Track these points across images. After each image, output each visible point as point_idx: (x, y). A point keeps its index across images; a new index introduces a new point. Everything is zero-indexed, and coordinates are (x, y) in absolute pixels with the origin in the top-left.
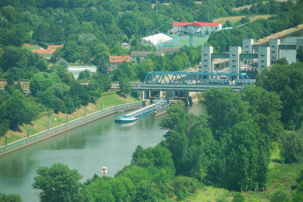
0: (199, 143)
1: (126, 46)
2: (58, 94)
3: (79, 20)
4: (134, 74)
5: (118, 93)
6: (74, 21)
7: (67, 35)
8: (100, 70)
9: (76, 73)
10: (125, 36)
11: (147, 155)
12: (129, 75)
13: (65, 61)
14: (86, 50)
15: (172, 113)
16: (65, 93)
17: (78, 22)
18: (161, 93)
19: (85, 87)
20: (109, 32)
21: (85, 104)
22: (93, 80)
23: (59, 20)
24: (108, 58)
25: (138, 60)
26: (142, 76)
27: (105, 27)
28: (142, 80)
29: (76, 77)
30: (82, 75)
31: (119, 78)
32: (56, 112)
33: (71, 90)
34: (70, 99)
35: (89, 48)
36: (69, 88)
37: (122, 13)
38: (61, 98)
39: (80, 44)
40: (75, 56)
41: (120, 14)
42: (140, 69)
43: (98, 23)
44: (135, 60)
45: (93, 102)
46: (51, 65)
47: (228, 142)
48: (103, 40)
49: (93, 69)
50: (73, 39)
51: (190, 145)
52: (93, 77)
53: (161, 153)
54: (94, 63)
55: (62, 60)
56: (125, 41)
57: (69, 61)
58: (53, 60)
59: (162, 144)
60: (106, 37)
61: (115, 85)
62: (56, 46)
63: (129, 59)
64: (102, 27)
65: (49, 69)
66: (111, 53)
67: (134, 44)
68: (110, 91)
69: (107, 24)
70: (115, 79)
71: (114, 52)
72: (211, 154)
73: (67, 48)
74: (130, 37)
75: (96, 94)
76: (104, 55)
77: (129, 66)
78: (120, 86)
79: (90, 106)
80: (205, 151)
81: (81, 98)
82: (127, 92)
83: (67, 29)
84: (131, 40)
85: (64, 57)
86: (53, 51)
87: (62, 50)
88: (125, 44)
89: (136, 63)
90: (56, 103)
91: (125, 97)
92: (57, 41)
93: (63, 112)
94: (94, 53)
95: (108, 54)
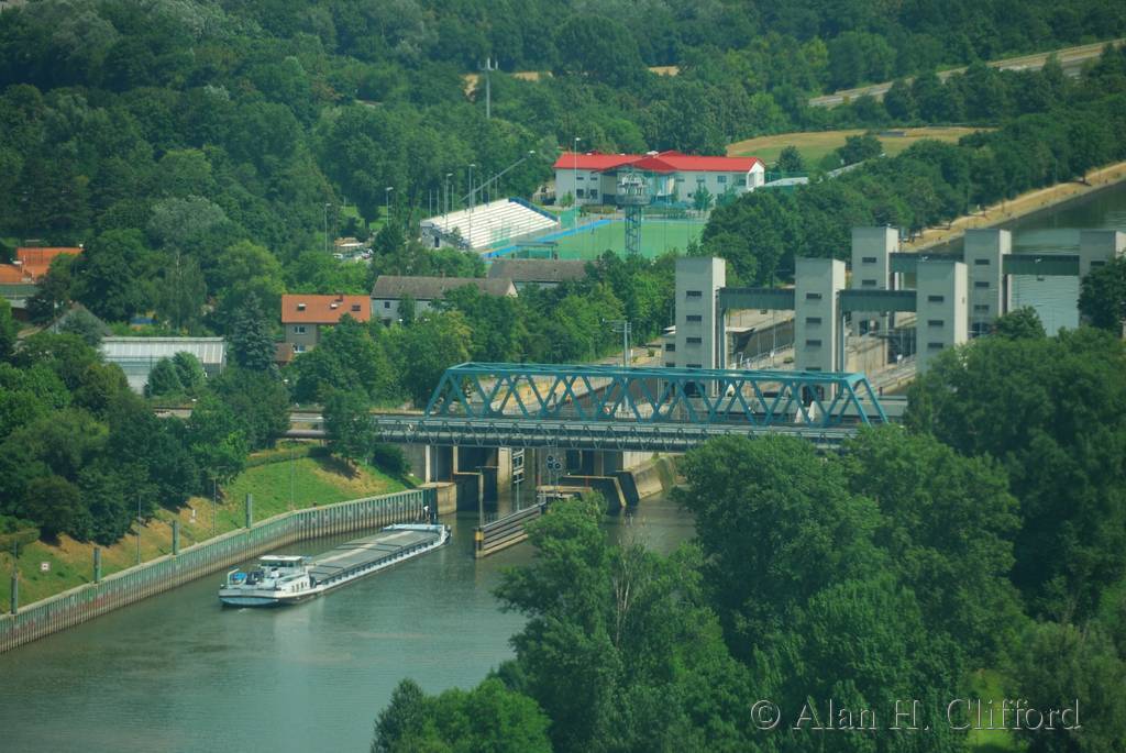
0: (663, 674)
1: (354, 253)
2: (58, 459)
3: (153, 139)
4: (387, 372)
5: (319, 455)
6: (129, 144)
7: (97, 203)
8: (239, 355)
9: (136, 365)
10: (351, 212)
11: (441, 725)
12: (367, 376)
13: (89, 317)
14: (183, 269)
15: (551, 542)
16: (89, 456)
17: (146, 147)
18: (504, 454)
19: (177, 427)
20: (279, 192)
21: (175, 503)
22: (211, 398)
23: (66, 138)
24: (273, 303)
25: (406, 311)
26: (422, 384)
27: (264, 171)
28: (422, 400)
29: (138, 383)
30: (164, 377)
31: (323, 389)
32: (49, 536)
33: (115, 442)
34: (111, 481)
35: (192, 263)
36: (105, 430)
37: (338, 111)
38: (72, 477)
39: (155, 242)
40: (135, 295)
41: (331, 114)
42: (413, 352)
43: (235, 155)
44: (391, 312)
45: (209, 491)
46: (27, 332)
47: (788, 667)
48: (256, 229)
49: (210, 352)
50: (125, 221)
51: (624, 682)
52: (212, 384)
53: (503, 714)
54: (215, 326)
55: (78, 311)
56: (349, 230)
57: (110, 317)
58: (38, 312)
59: (505, 674)
60: (266, 213)
61: (305, 422)
62: (51, 252)
63: (370, 309)
64: (249, 169)
65: (18, 348)
66: (290, 284)
67: (387, 244)
68: (281, 449)
69: (271, 159)
70: (305, 394)
71: (306, 277)
72: (717, 722)
73: (100, 259)
74: (371, 216)
75: (224, 460)
76: (261, 291)
77: (366, 338)
78: (327, 425)
79: (197, 512)
80: (689, 706)
81: (155, 474)
82: (359, 451)
83: (102, 179)
84: (377, 227)
85: (86, 299)
86: (40, 270)
87: (77, 268)
88: (350, 243)
89: (396, 328)
90: (49, 497)
91: (350, 473)
92: (55, 231)
93: (80, 537)
94: (214, 284)
95: (279, 287)
